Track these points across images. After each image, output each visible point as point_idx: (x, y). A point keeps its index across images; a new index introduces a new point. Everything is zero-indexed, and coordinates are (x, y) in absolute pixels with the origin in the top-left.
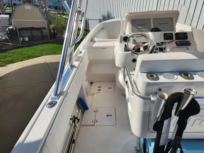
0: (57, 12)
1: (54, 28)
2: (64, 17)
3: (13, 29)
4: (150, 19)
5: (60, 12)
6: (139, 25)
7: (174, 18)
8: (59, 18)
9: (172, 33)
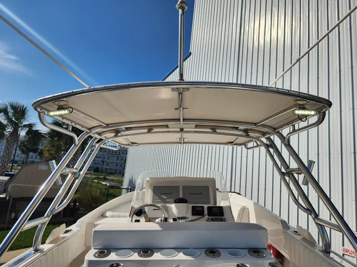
0: (95, 176)
1: (76, 199)
2: (103, 183)
3: (6, 198)
4: (178, 187)
5: (101, 177)
6: (163, 194)
7: (209, 187)
8: (94, 185)
9: (203, 207)
